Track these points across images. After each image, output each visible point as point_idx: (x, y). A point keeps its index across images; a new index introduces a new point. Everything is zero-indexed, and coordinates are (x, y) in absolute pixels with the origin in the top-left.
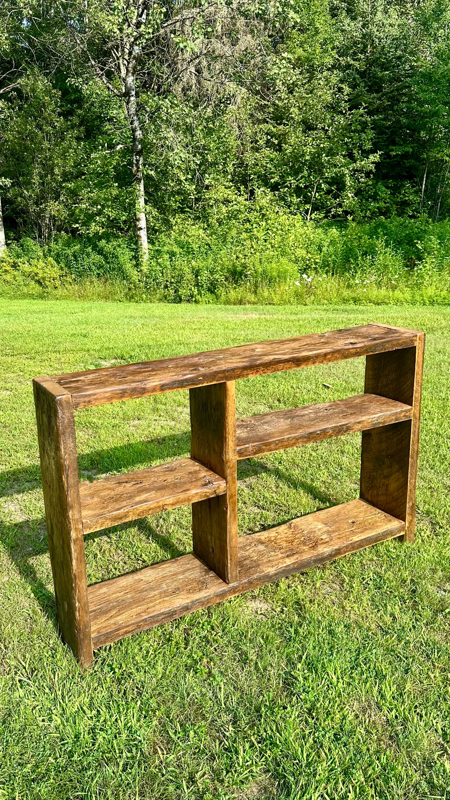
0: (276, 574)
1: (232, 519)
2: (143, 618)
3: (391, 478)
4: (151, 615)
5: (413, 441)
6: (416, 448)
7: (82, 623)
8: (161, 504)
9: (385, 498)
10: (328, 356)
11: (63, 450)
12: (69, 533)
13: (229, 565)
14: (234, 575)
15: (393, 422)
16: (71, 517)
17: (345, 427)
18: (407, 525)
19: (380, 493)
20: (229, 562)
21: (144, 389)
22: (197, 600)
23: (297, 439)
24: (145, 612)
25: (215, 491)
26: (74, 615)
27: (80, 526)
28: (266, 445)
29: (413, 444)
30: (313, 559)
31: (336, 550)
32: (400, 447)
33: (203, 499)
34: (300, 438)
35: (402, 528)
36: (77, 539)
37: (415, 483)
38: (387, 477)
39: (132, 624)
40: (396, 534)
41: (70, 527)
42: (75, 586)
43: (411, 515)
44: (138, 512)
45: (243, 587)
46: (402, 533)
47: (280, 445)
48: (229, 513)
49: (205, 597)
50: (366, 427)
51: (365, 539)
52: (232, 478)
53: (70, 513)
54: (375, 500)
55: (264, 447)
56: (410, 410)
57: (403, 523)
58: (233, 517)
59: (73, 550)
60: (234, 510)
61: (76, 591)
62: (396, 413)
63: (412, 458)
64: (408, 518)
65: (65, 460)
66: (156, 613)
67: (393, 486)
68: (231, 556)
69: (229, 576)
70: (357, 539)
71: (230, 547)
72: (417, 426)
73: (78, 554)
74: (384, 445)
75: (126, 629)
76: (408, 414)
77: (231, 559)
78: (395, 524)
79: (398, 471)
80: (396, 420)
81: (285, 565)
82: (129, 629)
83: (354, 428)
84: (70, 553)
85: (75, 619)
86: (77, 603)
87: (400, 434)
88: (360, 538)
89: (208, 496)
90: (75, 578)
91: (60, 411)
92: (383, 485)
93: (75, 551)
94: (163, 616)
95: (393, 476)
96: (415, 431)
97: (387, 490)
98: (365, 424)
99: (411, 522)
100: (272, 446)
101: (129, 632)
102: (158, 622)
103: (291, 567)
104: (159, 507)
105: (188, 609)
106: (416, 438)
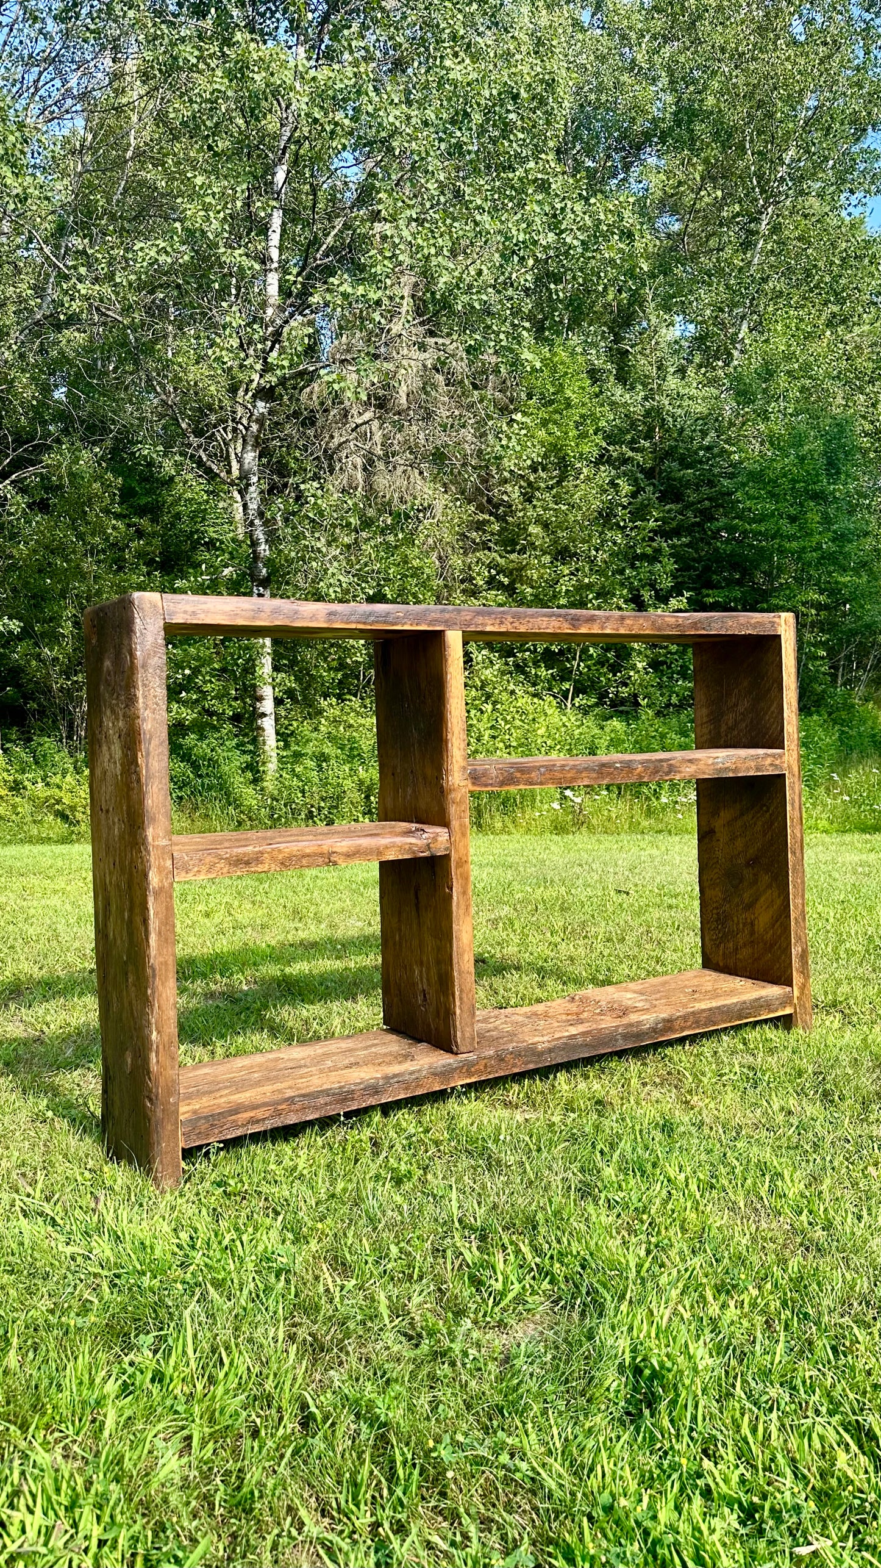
0: (550, 1050)
1: (461, 912)
2: (287, 1095)
3: (758, 906)
4: (303, 1092)
5: (792, 820)
6: (799, 835)
7: (161, 1081)
8: (325, 849)
9: (750, 950)
11: (141, 700)
12: (145, 875)
13: (458, 1011)
14: (467, 1035)
15: (751, 773)
16: (150, 839)
17: (665, 764)
18: (796, 993)
19: (741, 942)
20: (458, 1003)
22: (395, 1076)
23: (580, 772)
24: (290, 1088)
25: (428, 845)
26: (146, 1061)
27: (169, 863)
28: (521, 771)
29: (792, 826)
30: (620, 1031)
31: (664, 1020)
32: (769, 836)
33: (406, 857)
34: (586, 769)
35: (787, 1000)
36: (161, 889)
37: (804, 907)
38: (750, 906)
39: (262, 1105)
40: (777, 1011)
41: (148, 861)
42: (153, 993)
43: (802, 972)
44: (280, 857)
45: (486, 1066)
46: (788, 1011)
47: (548, 776)
48: (455, 898)
49: (411, 1073)
50: (704, 773)
51: (718, 1008)
52: (461, 825)
53: (150, 832)
54: (731, 963)
55: (518, 775)
56: (781, 755)
57: (788, 989)
58: (463, 907)
59: (152, 912)
60: (465, 893)
61: (152, 1006)
62: (757, 757)
63: (794, 853)
64: (797, 978)
65: (144, 720)
66: (312, 1089)
67: (763, 918)
68: (461, 991)
69: (459, 1034)
70: (704, 1007)
71: (460, 974)
72: (797, 792)
73: (161, 923)
74: (739, 843)
75: (251, 1114)
76: (777, 762)
77: (461, 999)
78: (773, 991)
79: (769, 886)
80: (758, 769)
81: (567, 1034)
82: (259, 1114)
83: (682, 769)
84: (145, 921)
85: (149, 1072)
86: (155, 1033)
87: (768, 811)
88: (709, 1006)
89: (414, 852)
90: (154, 976)
91: (138, 621)
92: (744, 925)
93: (156, 914)
94: (328, 1099)
95: (762, 899)
96: (793, 799)
97: (752, 933)
98: (701, 766)
99: (803, 987)
100: (533, 775)
101: (258, 1121)
102: (316, 1108)
103: (580, 1040)
104: (322, 855)
105: (377, 1093)
106: (797, 813)
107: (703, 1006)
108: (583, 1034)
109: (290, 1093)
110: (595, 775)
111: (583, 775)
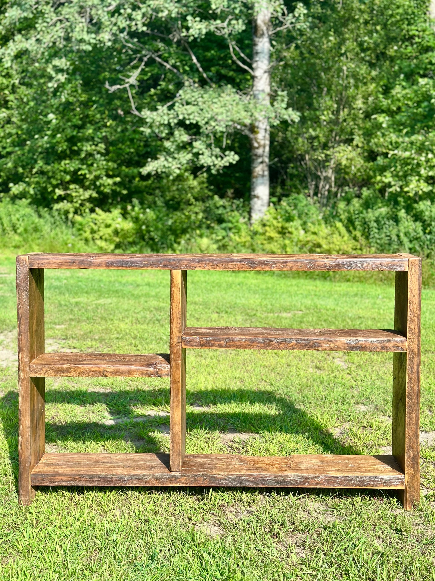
0: (225, 480)
1: (174, 405)
5: (410, 379)
6: (416, 388)
7: (23, 457)
8: (101, 369)
9: (399, 450)
10: (289, 264)
11: (18, 300)
13: (171, 452)
14: (176, 463)
16: (20, 358)
18: (407, 478)
20: (171, 448)
21: (91, 262)
22: (134, 475)
23: (252, 342)
25: (157, 372)
27: (28, 369)
28: (215, 340)
29: (410, 382)
31: (303, 477)
35: (400, 480)
36: (24, 379)
37: (417, 429)
38: (400, 424)
39: (68, 475)
40: (391, 486)
43: (413, 468)
44: (79, 371)
45: (186, 480)
46: (401, 488)
49: (143, 476)
52: (176, 364)
53: (20, 355)
54: (396, 455)
55: (213, 342)
56: (402, 342)
57: (403, 475)
58: (176, 403)
60: (176, 396)
61: (20, 426)
62: (383, 342)
63: (410, 398)
64: (408, 470)
65: (19, 309)
66: (92, 473)
67: (401, 434)
68: (173, 443)
69: (172, 465)
71: (173, 434)
72: (416, 363)
73: (24, 393)
75: (63, 478)
76: (399, 345)
77: (173, 446)
79: (403, 415)
82: (66, 478)
86: (20, 437)
90: (20, 414)
91: (17, 267)
93: (22, 389)
94: (99, 479)
96: (412, 368)
97: (400, 439)
99: (413, 476)
100: (222, 342)
101: (65, 481)
102: (94, 482)
103: (244, 478)
104: (100, 372)
105: (124, 480)
106: (414, 376)
107: (334, 474)
108: (248, 475)
109: (82, 473)
110: (262, 345)
111: (254, 344)
